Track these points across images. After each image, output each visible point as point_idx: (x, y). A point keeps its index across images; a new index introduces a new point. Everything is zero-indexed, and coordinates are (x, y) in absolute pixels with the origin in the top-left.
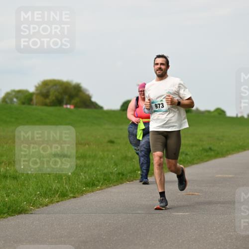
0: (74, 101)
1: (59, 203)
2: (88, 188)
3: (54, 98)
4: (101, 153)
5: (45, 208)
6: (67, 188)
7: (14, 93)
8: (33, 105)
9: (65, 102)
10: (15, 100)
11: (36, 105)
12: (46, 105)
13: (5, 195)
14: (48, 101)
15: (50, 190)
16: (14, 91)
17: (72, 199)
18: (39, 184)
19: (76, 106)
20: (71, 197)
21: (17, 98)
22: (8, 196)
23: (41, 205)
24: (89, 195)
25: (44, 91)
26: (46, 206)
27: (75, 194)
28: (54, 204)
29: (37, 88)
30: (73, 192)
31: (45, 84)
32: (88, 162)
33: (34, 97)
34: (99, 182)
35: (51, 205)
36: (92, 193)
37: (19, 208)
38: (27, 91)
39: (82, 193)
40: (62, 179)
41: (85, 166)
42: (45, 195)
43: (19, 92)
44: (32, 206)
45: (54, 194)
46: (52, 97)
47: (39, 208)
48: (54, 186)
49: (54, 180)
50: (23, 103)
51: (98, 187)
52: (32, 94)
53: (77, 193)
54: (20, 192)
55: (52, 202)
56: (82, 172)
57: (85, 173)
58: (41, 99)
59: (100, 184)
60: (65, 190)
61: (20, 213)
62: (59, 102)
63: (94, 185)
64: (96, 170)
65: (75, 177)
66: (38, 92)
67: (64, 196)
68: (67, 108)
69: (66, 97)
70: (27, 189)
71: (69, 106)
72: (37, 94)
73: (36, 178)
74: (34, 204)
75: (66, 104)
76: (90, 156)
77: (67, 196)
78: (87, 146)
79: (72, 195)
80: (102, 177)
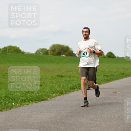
0: (66, 53)
1: (59, 96)
2: (72, 90)
3: (57, 52)
4: (77, 75)
5: (54, 98)
6: (63, 90)
7: (40, 50)
8: (49, 55)
9: (62, 53)
10: (41, 53)
11: (50, 55)
12: (54, 55)
13: (37, 93)
14: (55, 53)
15: (56, 91)
16: (41, 49)
17: (65, 95)
18: (51, 88)
19: (67, 55)
20: (65, 94)
21: (42, 52)
22: (38, 93)
23: (52, 97)
24: (72, 93)
25: (53, 49)
26: (54, 97)
27: (66, 93)
28: (57, 97)
29: (50, 48)
30: (65, 92)
31: (54, 46)
32: (72, 79)
33: (49, 52)
34: (76, 87)
35: (56, 97)
36: (73, 92)
37: (42, 98)
38: (46, 49)
39: (69, 92)
40: (61, 86)
41: (71, 81)
42: (54, 93)
43: (43, 49)
44: (48, 97)
45: (57, 92)
46: (56, 52)
47: (51, 98)
48: (57, 89)
49: (57, 86)
50: (45, 54)
51: (76, 90)
52: (48, 50)
53: (67, 92)
54: (43, 91)
55: (56, 96)
56: (69, 83)
57: (70, 84)
58: (52, 52)
59: (77, 88)
60: (62, 91)
61: (43, 100)
62: (59, 54)
63: (74, 89)
64: (75, 83)
65: (66, 85)
66: (51, 49)
67: (61, 93)
68: (63, 56)
69: (63, 52)
70: (46, 90)
71: (63, 55)
72: (50, 50)
73: (50, 86)
74: (49, 97)
75: (63, 54)
76: (72, 77)
77: (63, 93)
78: (71, 72)
79: (65, 93)
80: (78, 85)
